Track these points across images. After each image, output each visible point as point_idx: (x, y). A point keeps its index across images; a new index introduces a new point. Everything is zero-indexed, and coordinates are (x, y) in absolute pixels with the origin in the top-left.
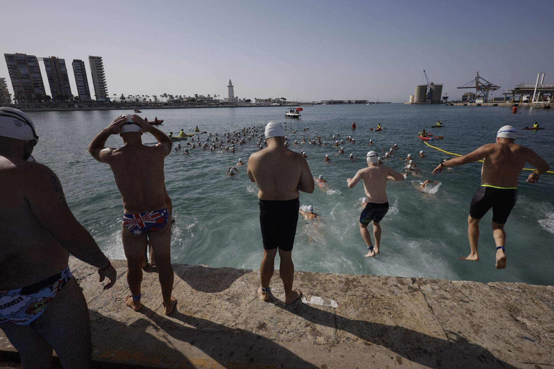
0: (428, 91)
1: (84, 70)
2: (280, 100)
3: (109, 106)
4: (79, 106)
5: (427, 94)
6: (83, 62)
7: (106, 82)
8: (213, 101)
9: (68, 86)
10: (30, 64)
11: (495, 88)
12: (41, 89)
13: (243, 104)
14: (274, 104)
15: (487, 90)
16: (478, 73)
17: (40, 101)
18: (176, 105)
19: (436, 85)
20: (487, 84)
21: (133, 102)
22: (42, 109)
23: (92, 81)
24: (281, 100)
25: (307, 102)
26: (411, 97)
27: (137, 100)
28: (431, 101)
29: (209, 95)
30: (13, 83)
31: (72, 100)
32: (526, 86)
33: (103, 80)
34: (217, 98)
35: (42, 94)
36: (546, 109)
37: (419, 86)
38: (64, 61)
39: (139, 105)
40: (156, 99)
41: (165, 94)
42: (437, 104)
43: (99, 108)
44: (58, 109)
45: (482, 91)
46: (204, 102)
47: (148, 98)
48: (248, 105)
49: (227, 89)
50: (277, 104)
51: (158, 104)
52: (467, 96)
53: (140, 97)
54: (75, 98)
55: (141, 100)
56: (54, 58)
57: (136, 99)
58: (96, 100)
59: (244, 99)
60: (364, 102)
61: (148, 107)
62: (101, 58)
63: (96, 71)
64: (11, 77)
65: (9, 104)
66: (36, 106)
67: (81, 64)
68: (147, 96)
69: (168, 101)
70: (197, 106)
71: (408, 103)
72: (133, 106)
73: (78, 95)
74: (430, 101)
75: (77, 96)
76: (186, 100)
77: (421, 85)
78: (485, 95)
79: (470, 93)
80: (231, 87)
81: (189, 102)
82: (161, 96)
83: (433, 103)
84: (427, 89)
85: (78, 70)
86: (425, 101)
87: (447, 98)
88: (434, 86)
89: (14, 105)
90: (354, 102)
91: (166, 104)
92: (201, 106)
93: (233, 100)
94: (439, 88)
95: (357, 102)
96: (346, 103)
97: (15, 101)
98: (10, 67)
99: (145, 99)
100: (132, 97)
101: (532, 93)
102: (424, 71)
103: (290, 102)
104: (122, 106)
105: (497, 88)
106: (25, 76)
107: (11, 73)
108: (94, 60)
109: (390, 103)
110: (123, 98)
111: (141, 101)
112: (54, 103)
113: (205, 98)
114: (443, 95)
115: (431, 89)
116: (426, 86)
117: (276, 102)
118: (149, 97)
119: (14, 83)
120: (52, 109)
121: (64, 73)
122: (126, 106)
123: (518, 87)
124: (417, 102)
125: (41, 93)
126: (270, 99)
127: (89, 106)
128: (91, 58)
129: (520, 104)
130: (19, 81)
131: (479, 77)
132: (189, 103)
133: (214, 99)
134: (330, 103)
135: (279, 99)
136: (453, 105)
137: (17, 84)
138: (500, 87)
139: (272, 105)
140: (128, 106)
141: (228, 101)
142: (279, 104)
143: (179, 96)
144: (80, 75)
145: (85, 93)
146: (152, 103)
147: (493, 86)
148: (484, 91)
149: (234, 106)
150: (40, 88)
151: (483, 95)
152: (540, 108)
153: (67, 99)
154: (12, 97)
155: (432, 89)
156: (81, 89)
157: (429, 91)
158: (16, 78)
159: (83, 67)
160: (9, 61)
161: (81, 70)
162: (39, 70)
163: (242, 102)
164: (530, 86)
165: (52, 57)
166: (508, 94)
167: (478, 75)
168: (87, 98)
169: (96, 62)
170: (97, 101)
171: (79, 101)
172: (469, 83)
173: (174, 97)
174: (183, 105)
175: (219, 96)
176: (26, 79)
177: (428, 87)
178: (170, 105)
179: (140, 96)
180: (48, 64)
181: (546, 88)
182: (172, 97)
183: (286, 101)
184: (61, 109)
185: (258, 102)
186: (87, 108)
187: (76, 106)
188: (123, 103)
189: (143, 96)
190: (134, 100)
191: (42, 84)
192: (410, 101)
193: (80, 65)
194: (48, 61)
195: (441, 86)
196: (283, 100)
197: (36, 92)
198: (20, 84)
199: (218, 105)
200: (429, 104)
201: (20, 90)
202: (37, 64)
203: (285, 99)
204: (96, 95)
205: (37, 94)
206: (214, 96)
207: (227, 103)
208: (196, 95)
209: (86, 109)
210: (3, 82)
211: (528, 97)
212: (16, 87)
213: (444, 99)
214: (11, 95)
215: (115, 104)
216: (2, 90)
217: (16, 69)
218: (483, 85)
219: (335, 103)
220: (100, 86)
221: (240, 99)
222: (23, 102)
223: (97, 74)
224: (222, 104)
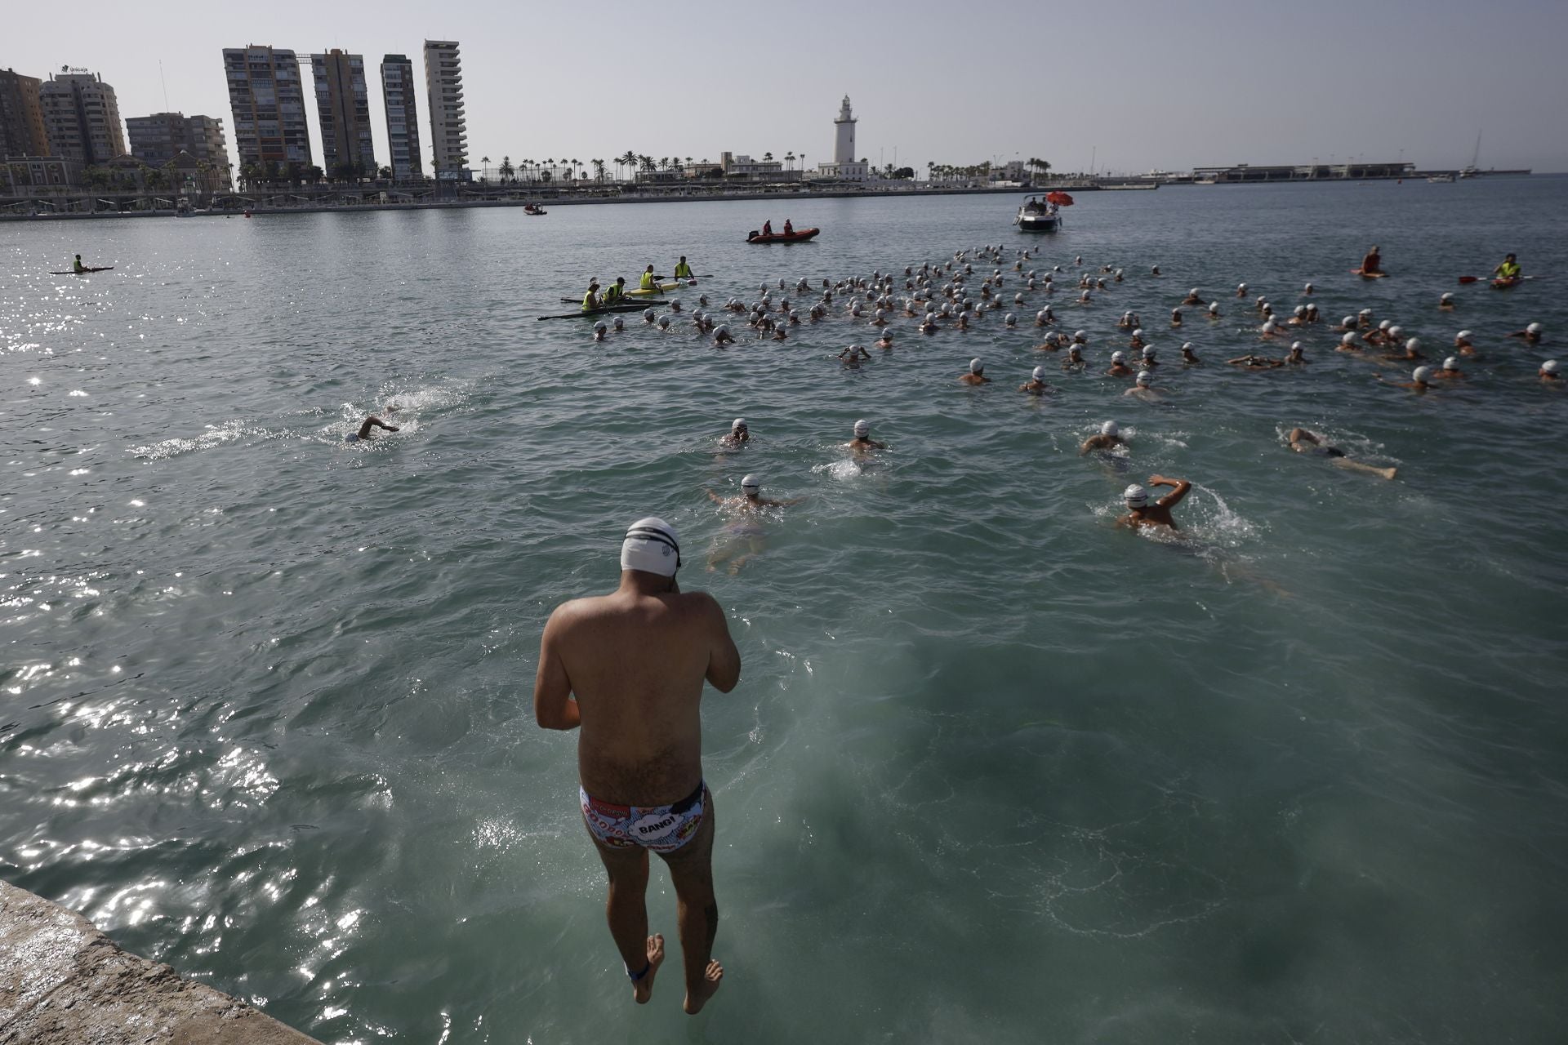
1: (410, 87)
2: (1025, 168)
3: (468, 195)
4: (391, 197)
6: (410, 61)
7: (464, 121)
8: (782, 174)
9: (366, 136)
10: (281, 75)
12: (300, 148)
13: (885, 183)
14: (1000, 184)
17: (297, 184)
18: (661, 191)
21: (534, 181)
22: (299, 207)
23: (429, 119)
24: (1027, 168)
25: (1134, 175)
27: (547, 174)
29: (768, 154)
30: (237, 132)
31: (373, 178)
33: (456, 116)
34: (796, 166)
35: (303, 163)
38: (362, 62)
39: (552, 192)
40: (601, 170)
41: (630, 153)
43: (442, 202)
44: (338, 206)
46: (749, 179)
47: (577, 167)
48: (901, 189)
49: (834, 130)
50: (1009, 183)
51: (608, 186)
53: (555, 166)
54: (383, 172)
55: (557, 175)
56: (336, 53)
57: (543, 174)
58: (433, 177)
59: (890, 166)
60: (1394, 172)
61: (576, 198)
62: (457, 44)
63: (441, 86)
64: (235, 116)
65: (226, 192)
66: (287, 198)
67: (402, 69)
68: (574, 161)
69: (637, 176)
70: (726, 193)
72: (532, 193)
73: (389, 164)
75: (386, 167)
76: (692, 172)
80: (846, 123)
81: (703, 180)
82: (617, 160)
85: (395, 85)
89: (238, 194)
90: (1344, 171)
91: (629, 188)
92: (740, 193)
93: (851, 172)
96: (1306, 175)
97: (241, 184)
98: (234, 86)
99: (570, 170)
100: (534, 166)
103: (1062, 176)
104: (503, 195)
106: (266, 110)
107: (236, 103)
108: (437, 51)
109: (1527, 172)
110: (507, 169)
111: (558, 180)
112: (330, 188)
113: (754, 166)
117: (1008, 175)
118: (580, 164)
119: (241, 132)
120: (324, 206)
121: (360, 98)
122: (512, 194)
125: (302, 159)
126: (987, 164)
127: (415, 196)
128: (431, 46)
130: (251, 125)
132: (703, 184)
133: (784, 168)
134: (1232, 176)
135: (1021, 164)
137: (247, 136)
139: (992, 185)
140: (521, 194)
141: (832, 173)
142: (1018, 184)
143: (671, 161)
144: (398, 103)
145: (408, 157)
146: (587, 183)
149: (851, 190)
150: (300, 144)
153: (363, 175)
154: (235, 173)
156: (397, 145)
158: (245, 116)
159: (407, 76)
160: (231, 68)
161: (401, 85)
162: (300, 91)
163: (883, 176)
165: (332, 51)
168: (413, 171)
169: (443, 60)
170: (438, 181)
171: (390, 183)
173: (657, 163)
174: (683, 189)
175: (803, 156)
176: (270, 118)
178: (642, 190)
179: (556, 162)
180: (323, 71)
182: (649, 165)
183: (1048, 171)
184: (346, 206)
185: (938, 176)
186: (410, 201)
187: (383, 195)
188: (506, 185)
189: (565, 161)
190: (537, 176)
191: (305, 132)
193: (399, 72)
194: (321, 64)
196: (1034, 169)
197: (289, 157)
198: (254, 136)
199: (796, 189)
201: (254, 151)
202: (297, 74)
203: (1044, 165)
204: (436, 163)
205: (291, 163)
206: (787, 158)
207: (828, 182)
208: (727, 155)
209: (408, 204)
210: (218, 130)
212: (244, 144)
214: (232, 165)
215: (482, 190)
216: (213, 152)
217: (246, 91)
219: (1254, 176)
220: (448, 133)
221: (874, 168)
222: (259, 187)
223: (443, 95)
224: (810, 185)
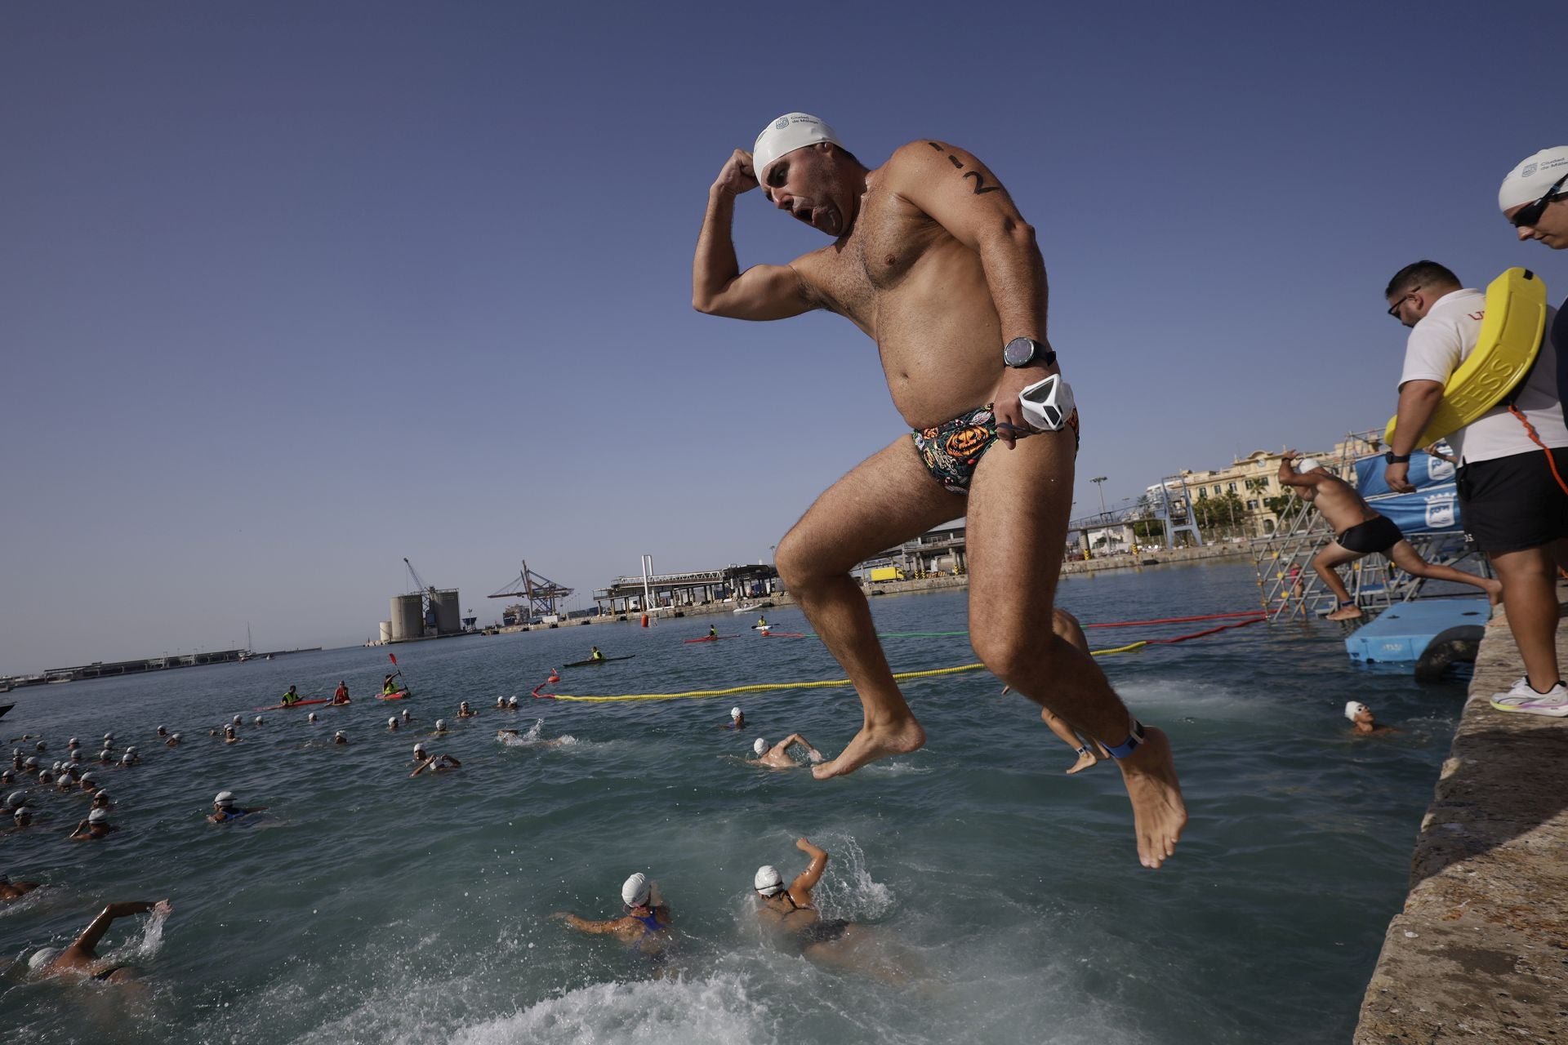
0: (426, 607)
5: (424, 616)
11: (563, 591)
15: (550, 598)
16: (524, 562)
19: (443, 592)
20: (547, 586)
26: (383, 626)
28: (438, 630)
32: (629, 580)
36: (678, 618)
37: (399, 598)
42: (454, 636)
45: (540, 599)
52: (513, 614)
60: (231, 657)
71: (378, 643)
74: (435, 630)
77: (406, 594)
78: (547, 607)
79: (517, 606)
83: (444, 634)
84: (421, 603)
86: (422, 634)
87: (473, 620)
88: (437, 595)
90: (192, 659)
94: (451, 599)
95: (203, 660)
101: (641, 593)
102: (407, 561)
105: (568, 592)
114: (464, 614)
115: (432, 603)
116: (420, 597)
123: (616, 583)
124: (402, 637)
129: (629, 615)
131: (529, 571)
134: (88, 674)
136: (497, 633)
138: (573, 590)
147: (559, 588)
148: (544, 599)
151: (545, 608)
152: (668, 617)
155: (434, 601)
157: (428, 609)
164: (635, 580)
166: (602, 598)
167: (525, 567)
172: (512, 583)
177: (424, 599)
181: (660, 582)
192: (383, 637)
195: (455, 595)
200: (434, 638)
211: (635, 603)
213: (468, 624)
218: (540, 588)
219: (110, 671)
